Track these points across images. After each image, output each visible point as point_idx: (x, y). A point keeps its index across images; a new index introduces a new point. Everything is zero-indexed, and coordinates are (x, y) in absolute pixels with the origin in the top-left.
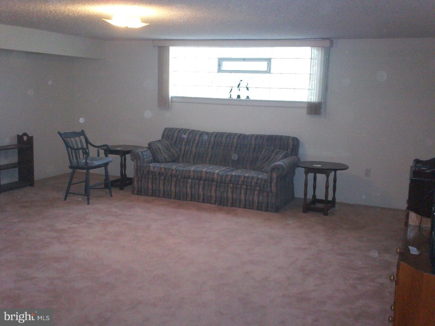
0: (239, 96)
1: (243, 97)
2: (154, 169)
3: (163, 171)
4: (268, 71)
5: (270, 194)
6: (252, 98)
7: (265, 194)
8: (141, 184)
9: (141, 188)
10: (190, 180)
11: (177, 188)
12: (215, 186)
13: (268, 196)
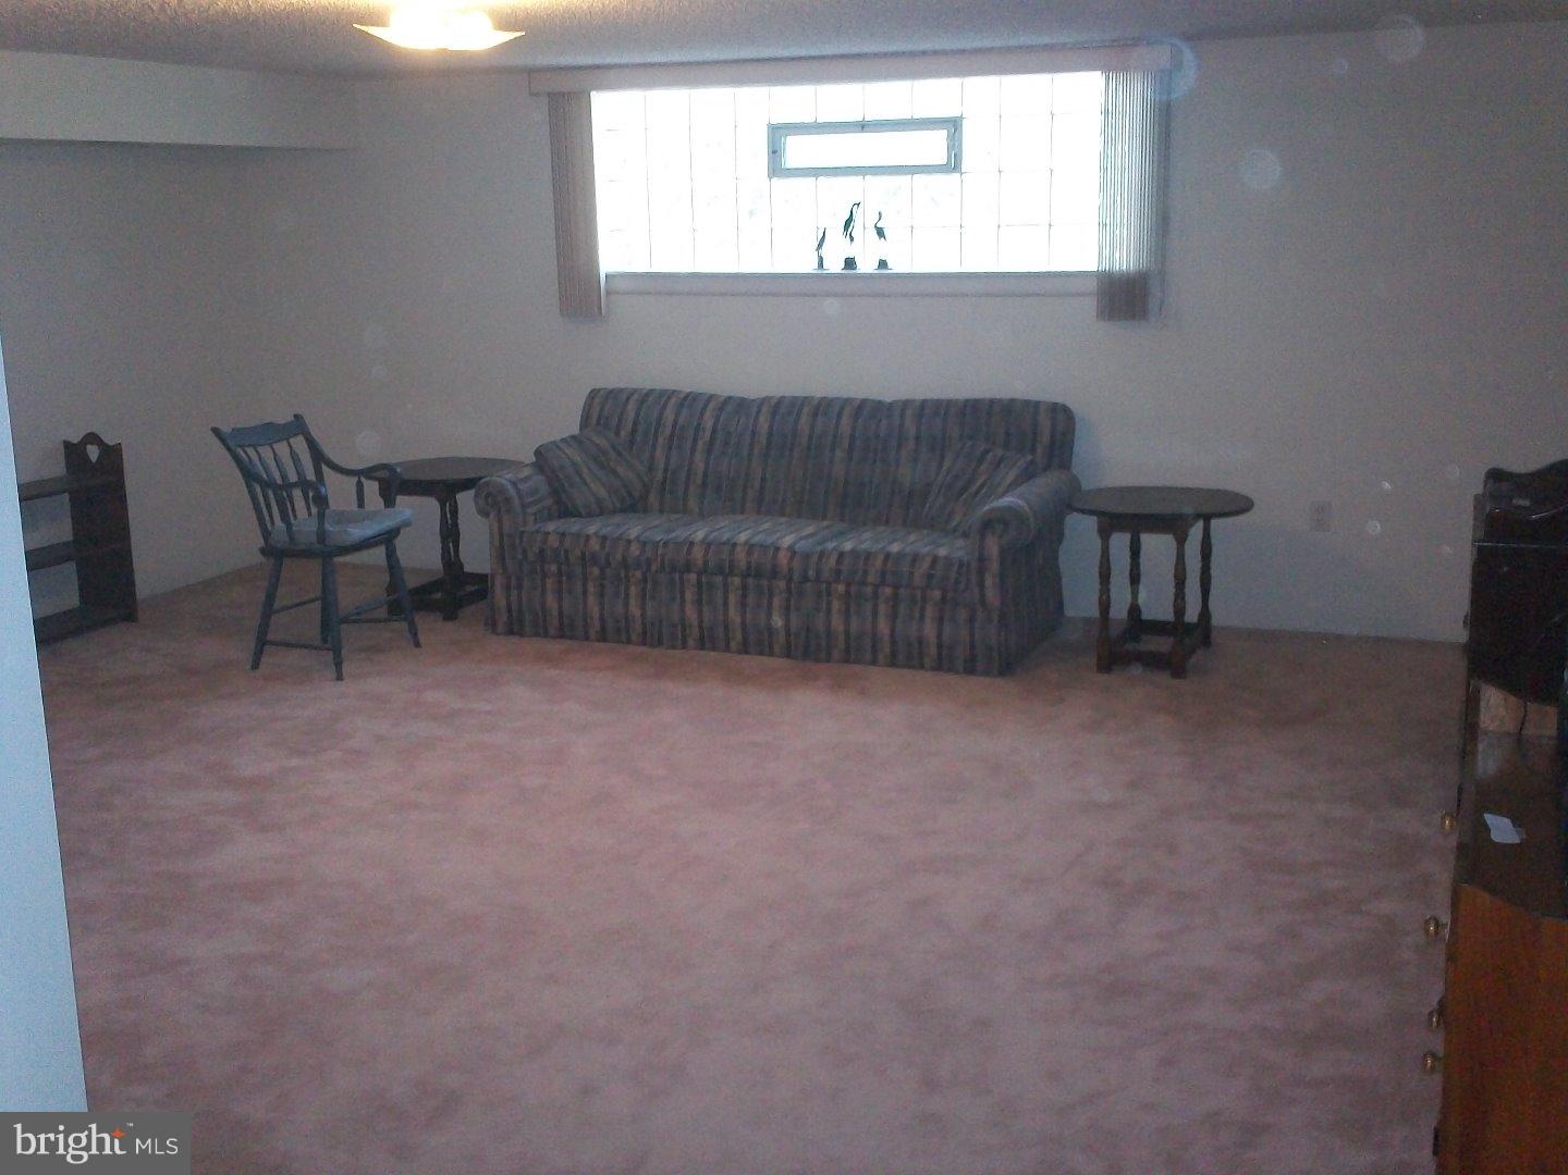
0: (850, 263)
1: (866, 266)
2: (562, 542)
3: (595, 545)
4: (954, 165)
5: (980, 614)
6: (898, 266)
7: (963, 615)
8: (519, 595)
9: (520, 611)
10: (693, 576)
11: (649, 604)
12: (784, 595)
13: (971, 620)
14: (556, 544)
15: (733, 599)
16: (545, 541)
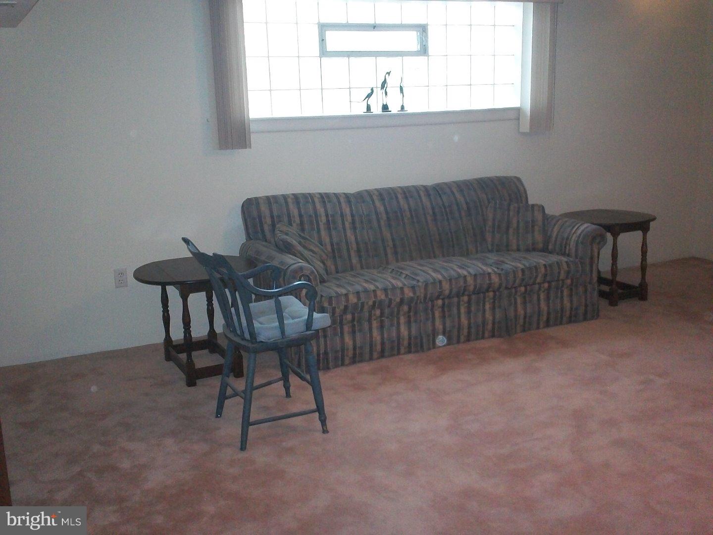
0: (385, 108)
1: (394, 109)
2: (359, 298)
3: (381, 296)
5: (589, 287)
6: (410, 109)
7: (581, 289)
8: (325, 342)
9: (326, 353)
10: (440, 302)
11: (413, 325)
12: (492, 301)
13: (586, 291)
14: (355, 300)
15: (463, 310)
16: (347, 300)
